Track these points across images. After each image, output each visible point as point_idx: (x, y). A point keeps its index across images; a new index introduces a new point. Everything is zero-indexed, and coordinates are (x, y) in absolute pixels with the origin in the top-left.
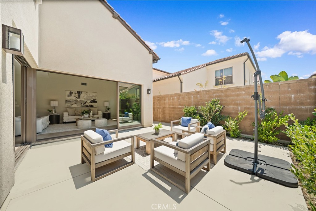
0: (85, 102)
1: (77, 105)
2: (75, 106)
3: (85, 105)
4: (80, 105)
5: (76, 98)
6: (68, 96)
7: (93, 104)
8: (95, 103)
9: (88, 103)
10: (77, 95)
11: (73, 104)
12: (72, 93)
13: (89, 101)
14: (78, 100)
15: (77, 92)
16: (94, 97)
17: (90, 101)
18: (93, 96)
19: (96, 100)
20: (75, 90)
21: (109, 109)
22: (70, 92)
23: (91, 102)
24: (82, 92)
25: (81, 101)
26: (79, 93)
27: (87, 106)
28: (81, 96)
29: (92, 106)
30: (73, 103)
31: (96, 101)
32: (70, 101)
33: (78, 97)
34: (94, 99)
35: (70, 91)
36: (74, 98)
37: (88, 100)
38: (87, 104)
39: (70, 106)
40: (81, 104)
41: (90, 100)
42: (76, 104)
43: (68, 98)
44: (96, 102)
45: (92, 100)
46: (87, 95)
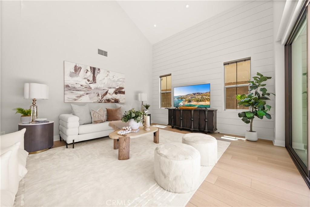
0: (105, 91)
1: (90, 99)
2: (85, 99)
3: (105, 98)
4: (96, 99)
5: (89, 81)
6: (71, 75)
7: (118, 96)
8: (122, 95)
9: (110, 94)
10: (90, 74)
11: (80, 96)
12: (80, 68)
13: (111, 91)
14: (93, 86)
15: (91, 68)
16: (120, 83)
17: (114, 90)
18: (118, 80)
19: (123, 88)
20: (85, 65)
21: (147, 108)
22: (76, 66)
23: (116, 93)
24: (99, 70)
25: (97, 88)
26: (94, 70)
27: (108, 101)
28: (98, 77)
29: (117, 101)
30: (82, 93)
31: (123, 90)
32: (74, 88)
33: (91, 79)
34: (121, 86)
35: (74, 65)
36: (84, 82)
37: (110, 88)
38: (108, 96)
39: (75, 100)
40: (98, 95)
41: (114, 88)
42: (88, 95)
43: (71, 81)
44: (124, 93)
45: (118, 87)
46: (108, 77)
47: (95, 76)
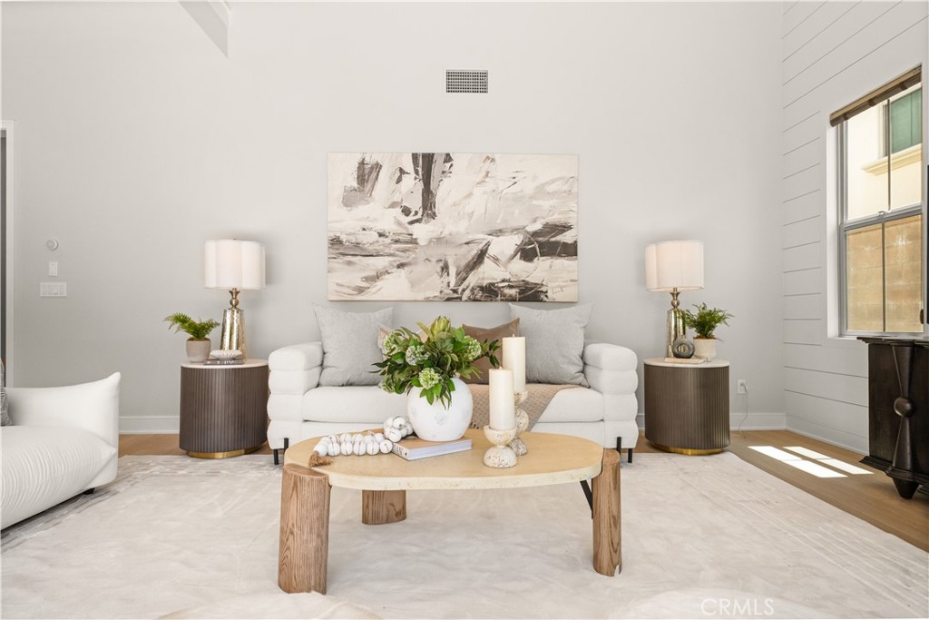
0: (475, 250)
1: (413, 284)
2: (394, 287)
3: (473, 280)
4: (437, 285)
5: (406, 211)
6: (349, 201)
7: (540, 270)
8: (561, 263)
9: (496, 260)
10: (412, 184)
11: (377, 277)
12: (378, 167)
13: (505, 246)
14: (422, 232)
15: (415, 157)
16: (546, 204)
17: (517, 239)
18: (540, 191)
19: (565, 228)
20: (396, 153)
21: (705, 325)
22: (362, 163)
23: (527, 254)
24: (448, 158)
25: (439, 240)
26: (425, 164)
27: (490, 292)
28: (445, 192)
29: (531, 294)
30: (381, 263)
31: (566, 238)
32: (357, 245)
33: (416, 203)
34: (555, 218)
35: (359, 159)
36: (390, 221)
37: (499, 233)
38: (488, 273)
39: (361, 290)
40: (445, 268)
41: (516, 230)
42: (402, 272)
43: (347, 223)
44: (570, 250)
45: (537, 226)
46: (490, 185)
47: (432, 187)
